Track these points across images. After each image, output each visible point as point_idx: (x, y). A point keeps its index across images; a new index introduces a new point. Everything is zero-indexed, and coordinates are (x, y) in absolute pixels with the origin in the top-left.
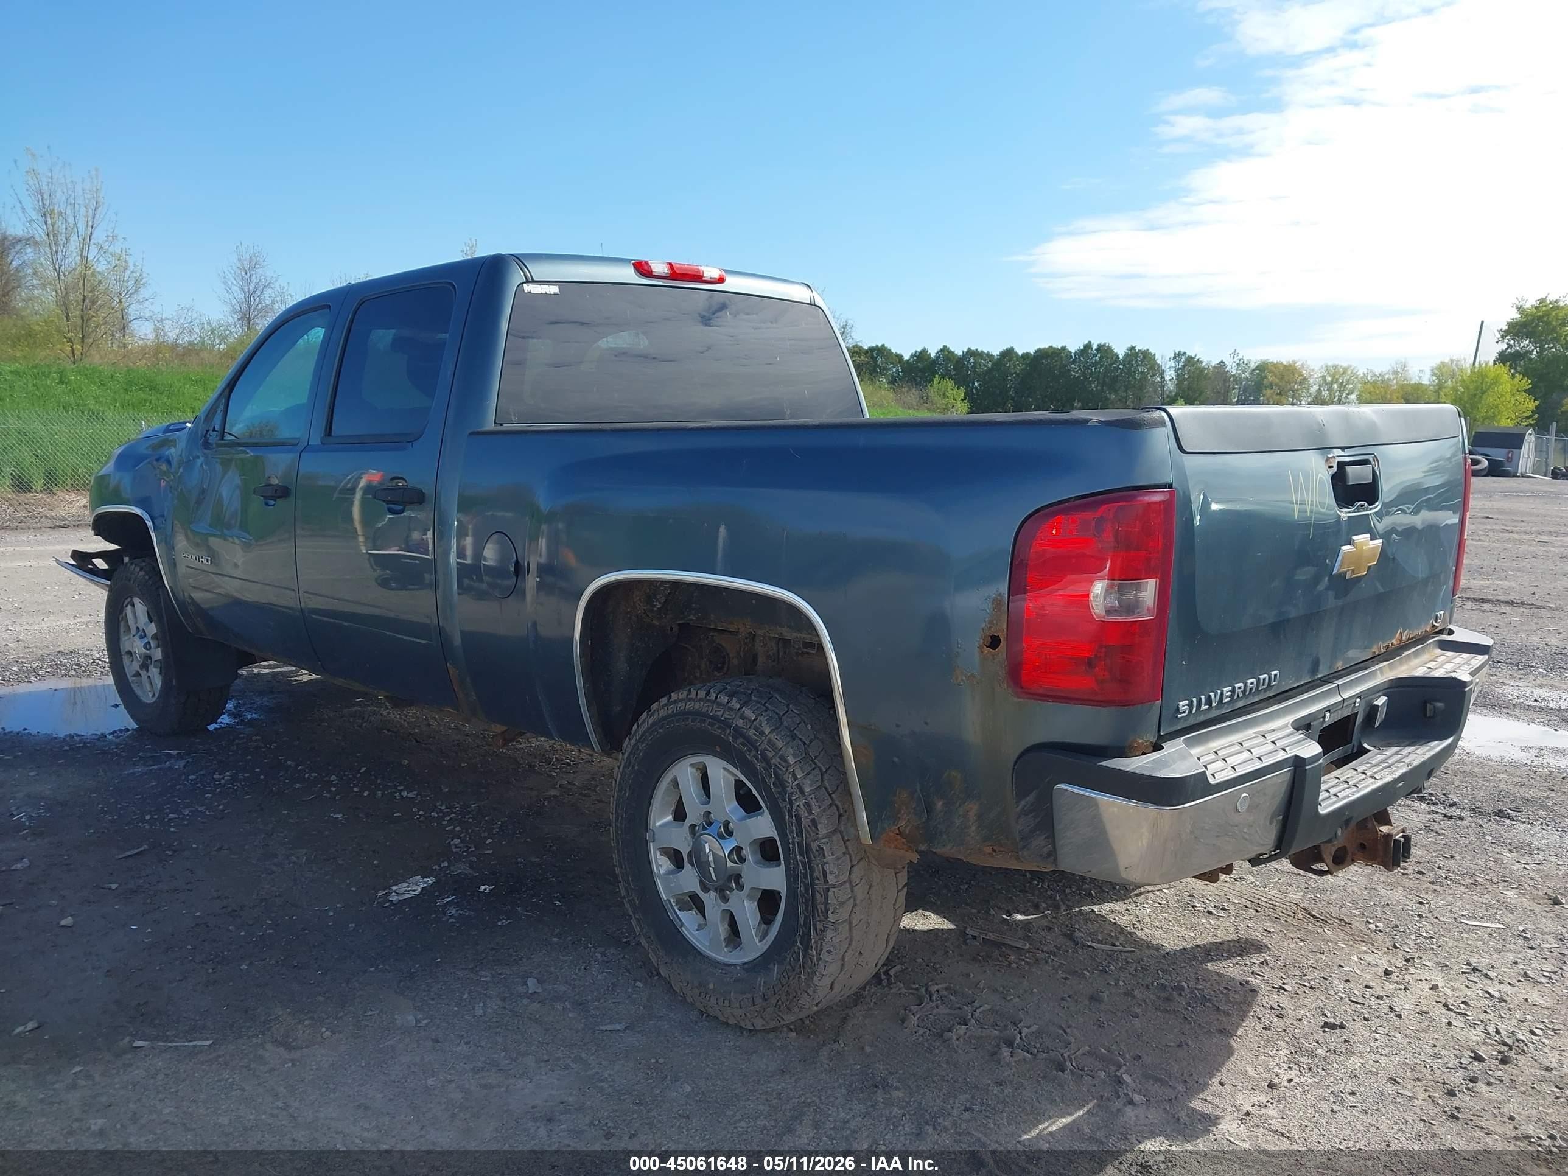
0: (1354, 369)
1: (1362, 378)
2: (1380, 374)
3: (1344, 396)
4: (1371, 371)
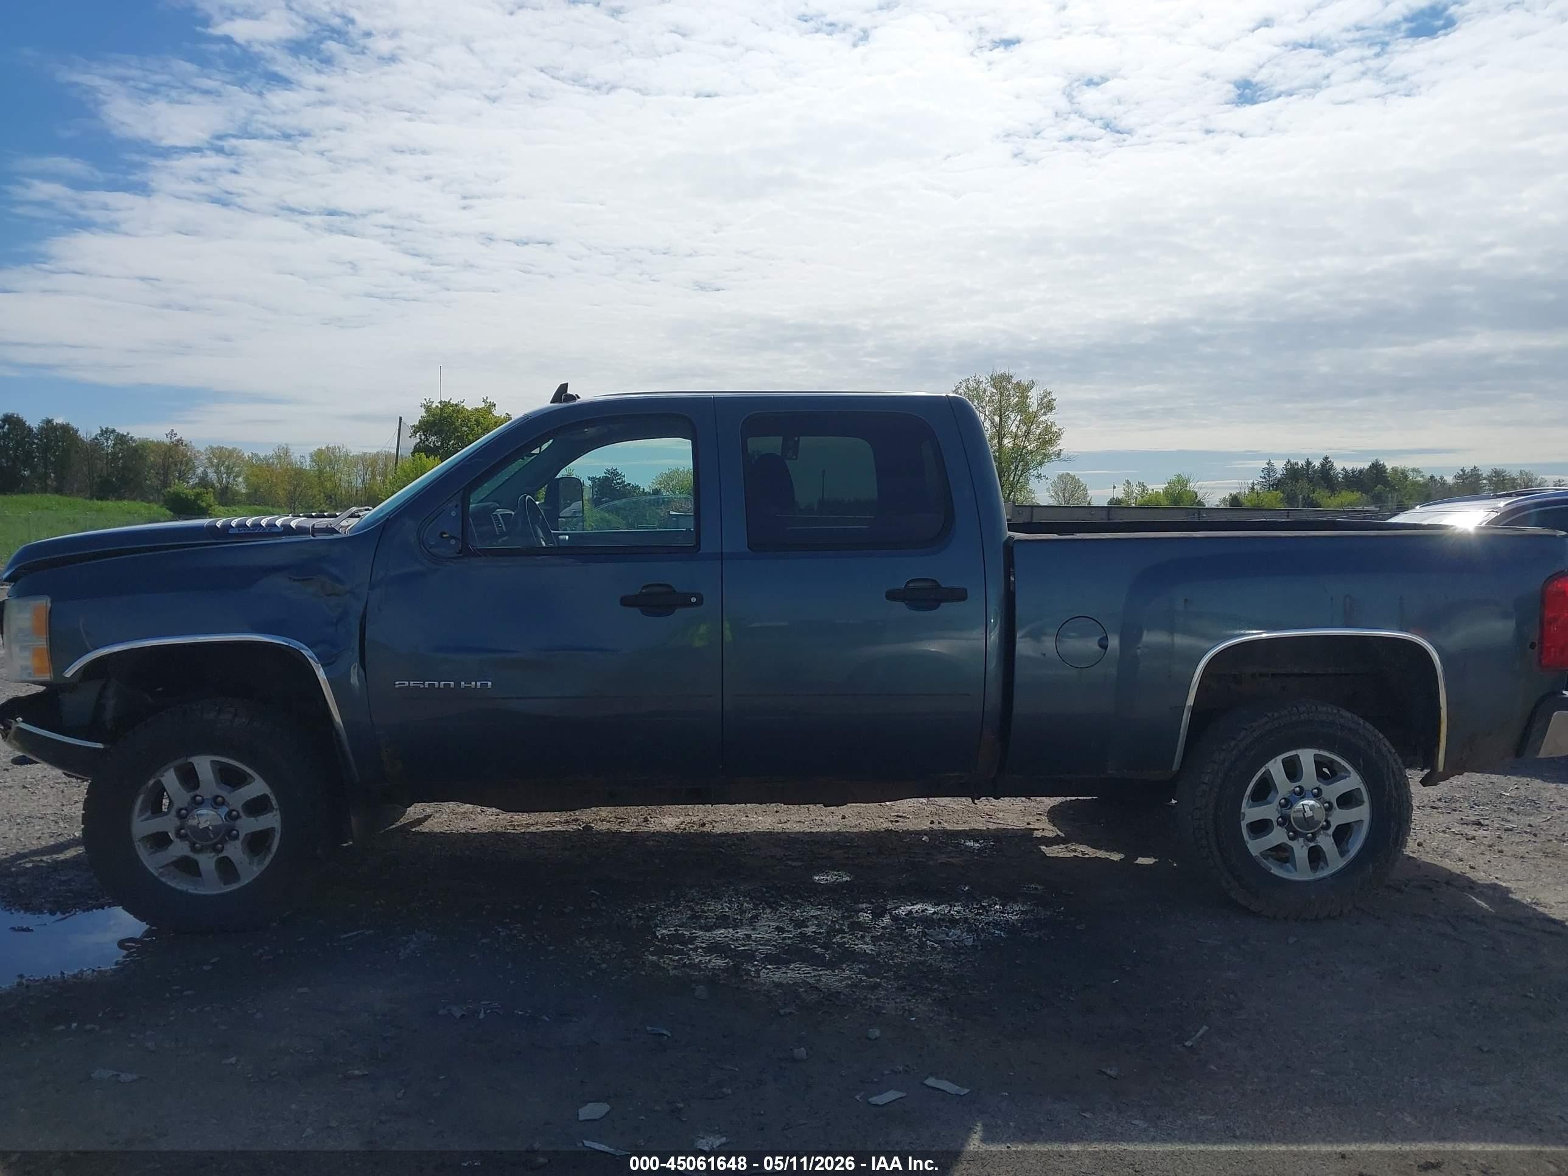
0: (239, 452)
1: (248, 461)
2: (265, 459)
3: (232, 477)
4: (256, 455)
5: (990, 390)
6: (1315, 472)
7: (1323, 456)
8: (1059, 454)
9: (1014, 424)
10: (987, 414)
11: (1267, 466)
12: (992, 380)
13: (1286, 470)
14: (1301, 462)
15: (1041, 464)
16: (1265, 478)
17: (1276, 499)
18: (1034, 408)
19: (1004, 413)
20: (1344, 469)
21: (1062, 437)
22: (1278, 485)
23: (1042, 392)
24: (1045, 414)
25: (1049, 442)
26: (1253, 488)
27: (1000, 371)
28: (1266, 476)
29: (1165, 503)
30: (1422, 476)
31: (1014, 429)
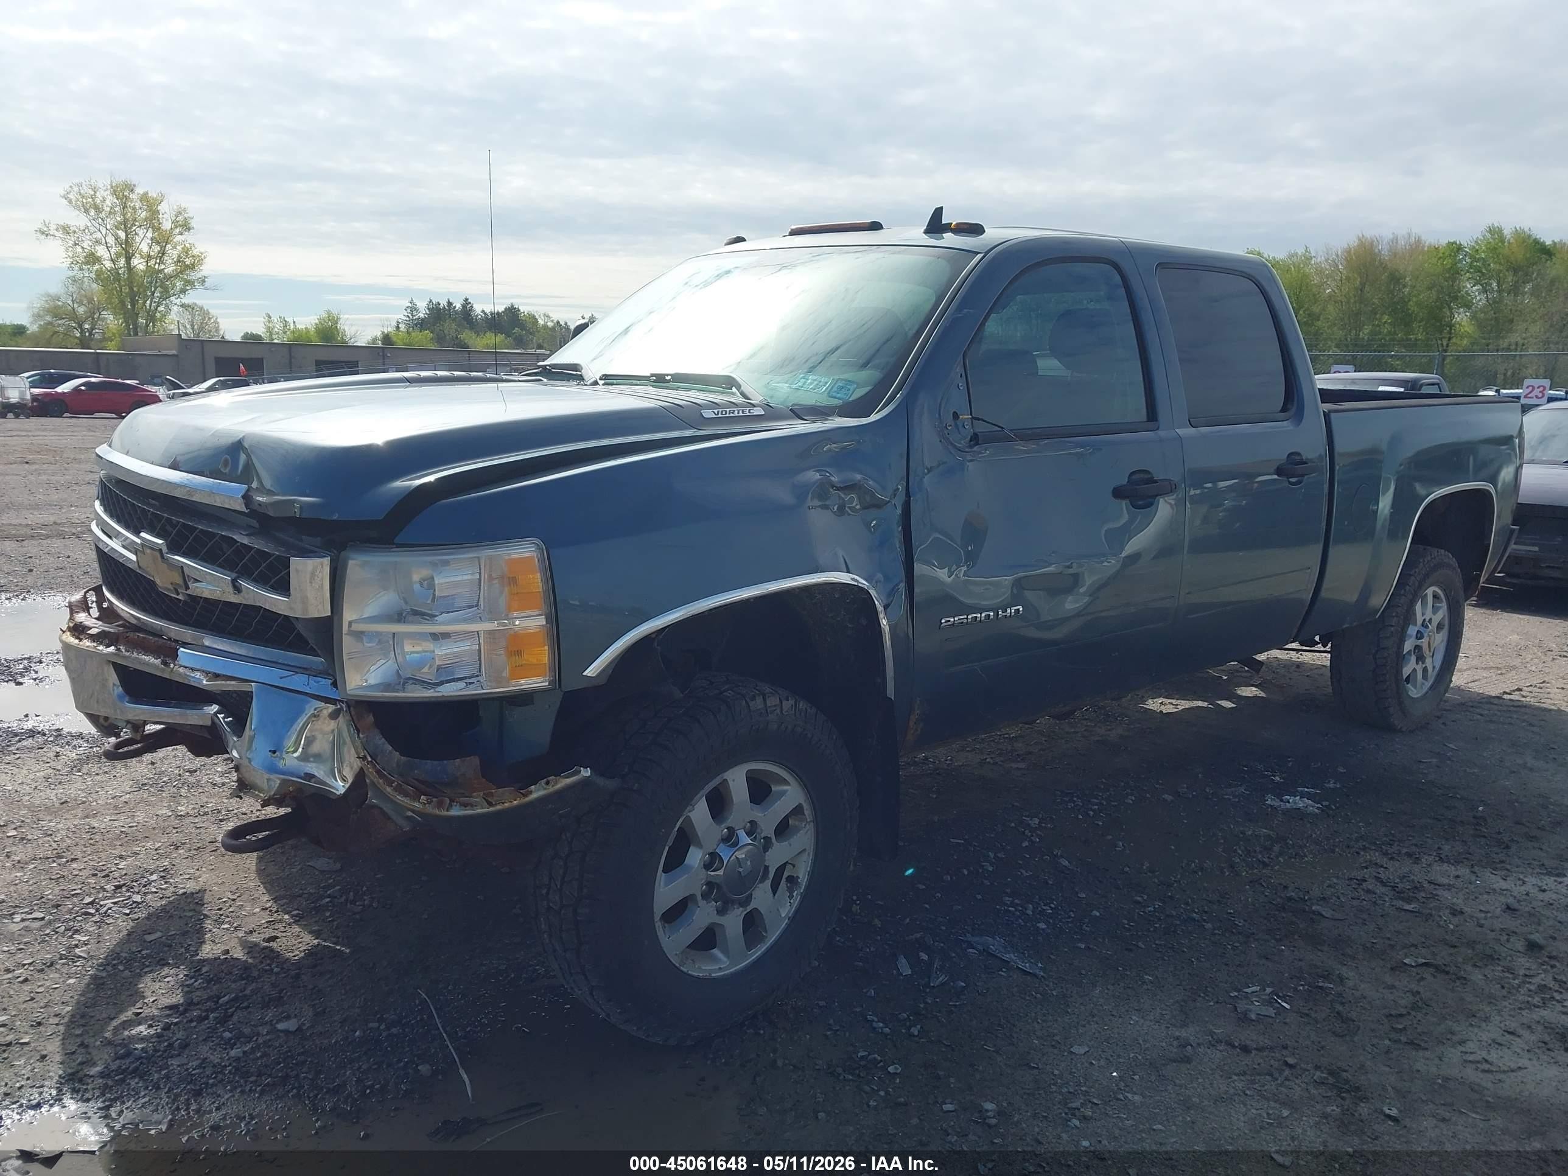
5: (110, 200)
6: (456, 312)
7: (464, 298)
8: (204, 281)
9: (143, 242)
10: (108, 227)
11: (410, 305)
12: (112, 187)
13: (428, 309)
14: (443, 303)
15: (183, 291)
16: (408, 317)
17: (426, 339)
18: (167, 225)
19: (130, 228)
20: (483, 311)
21: (206, 261)
22: (421, 325)
23: (175, 207)
24: (181, 234)
25: (192, 267)
26: (398, 327)
27: (120, 179)
28: (410, 315)
29: (316, 341)
30: (552, 321)
31: (144, 248)
